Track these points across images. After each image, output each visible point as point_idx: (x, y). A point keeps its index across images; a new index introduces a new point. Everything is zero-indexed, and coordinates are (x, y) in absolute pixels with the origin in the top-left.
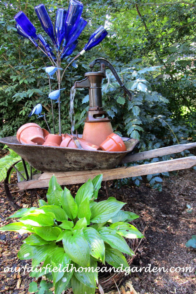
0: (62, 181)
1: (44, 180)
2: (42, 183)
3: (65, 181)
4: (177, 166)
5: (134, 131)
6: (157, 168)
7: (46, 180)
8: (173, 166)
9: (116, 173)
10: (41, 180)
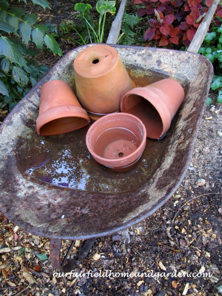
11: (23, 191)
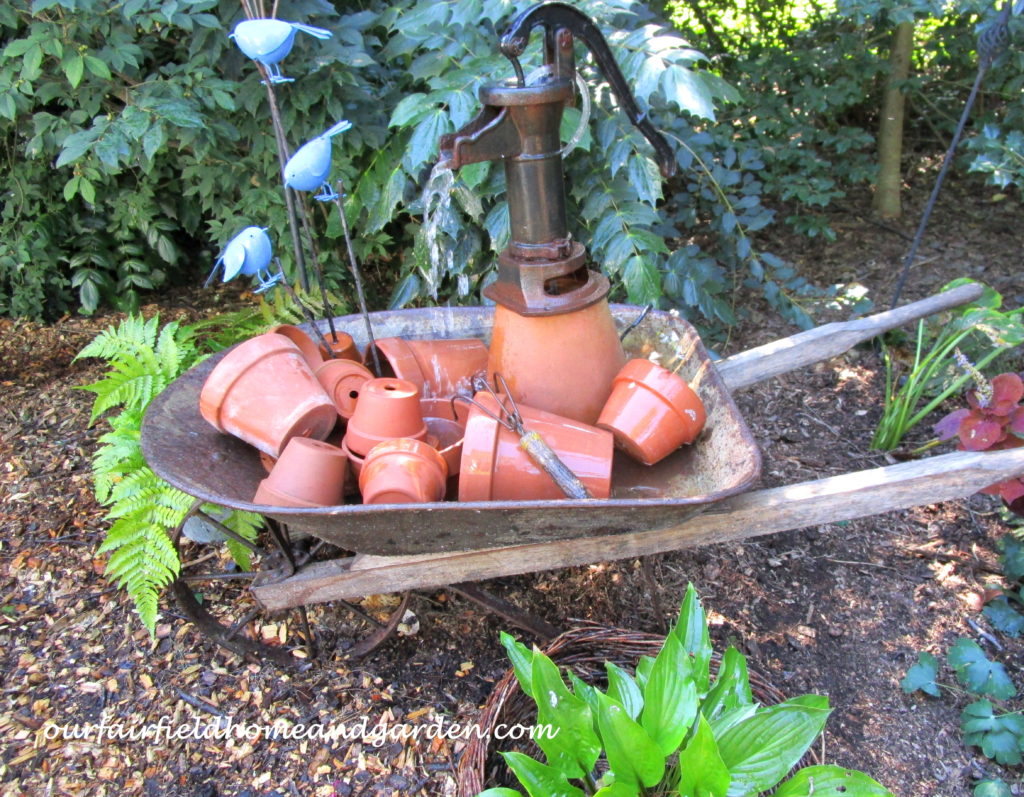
0: (464, 568)
1: (377, 572)
2: (370, 580)
3: (474, 567)
4: (925, 493)
5: (638, 258)
6: (853, 503)
7: (389, 570)
8: (913, 494)
9: (693, 530)
10: (365, 571)
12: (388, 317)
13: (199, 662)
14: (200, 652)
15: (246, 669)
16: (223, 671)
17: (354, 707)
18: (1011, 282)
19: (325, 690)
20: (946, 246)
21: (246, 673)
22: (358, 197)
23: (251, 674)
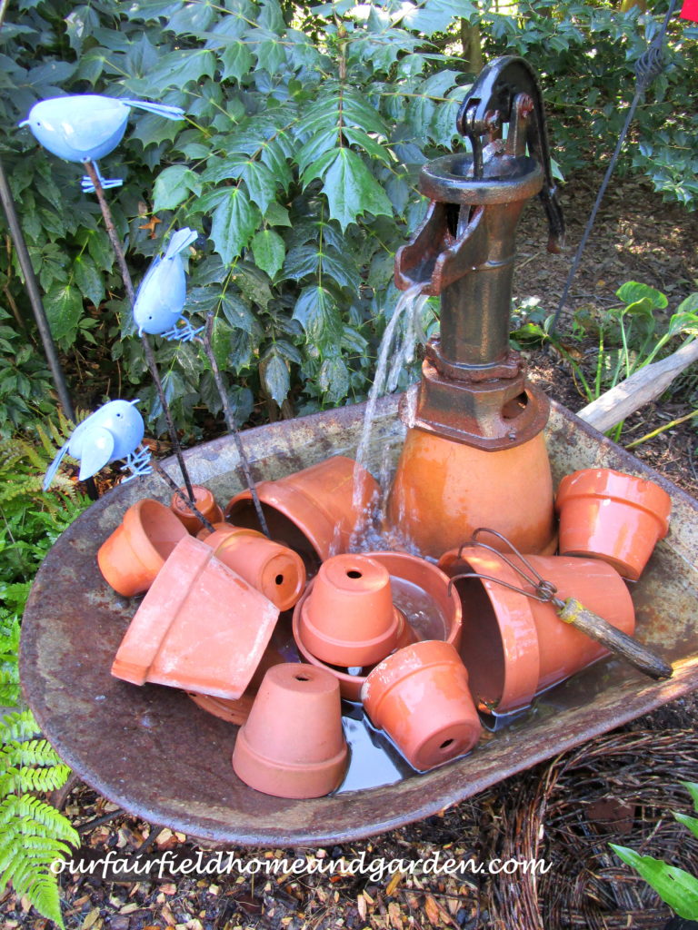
11: (103, 596)
12: (221, 447)
13: (94, 904)
14: (88, 891)
15: (158, 893)
16: (132, 907)
17: (318, 900)
18: (603, 269)
19: (268, 887)
20: (538, 241)
21: (161, 898)
22: (75, 287)
23: (168, 897)
